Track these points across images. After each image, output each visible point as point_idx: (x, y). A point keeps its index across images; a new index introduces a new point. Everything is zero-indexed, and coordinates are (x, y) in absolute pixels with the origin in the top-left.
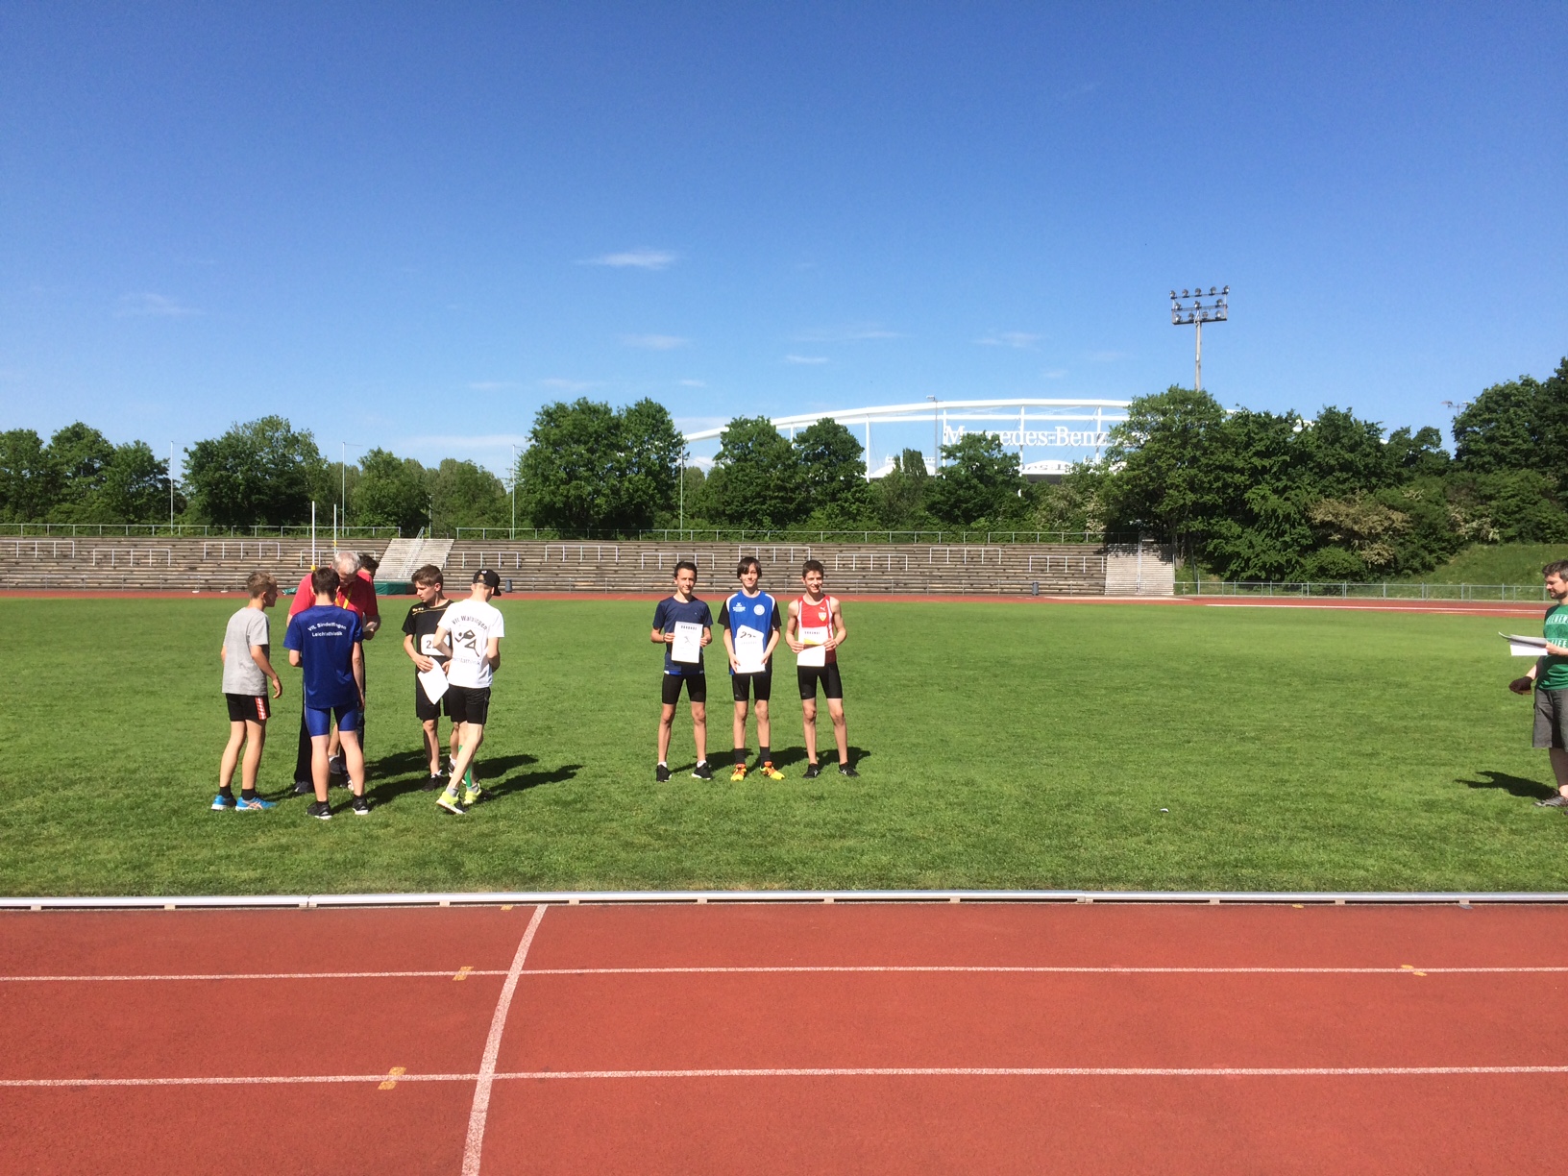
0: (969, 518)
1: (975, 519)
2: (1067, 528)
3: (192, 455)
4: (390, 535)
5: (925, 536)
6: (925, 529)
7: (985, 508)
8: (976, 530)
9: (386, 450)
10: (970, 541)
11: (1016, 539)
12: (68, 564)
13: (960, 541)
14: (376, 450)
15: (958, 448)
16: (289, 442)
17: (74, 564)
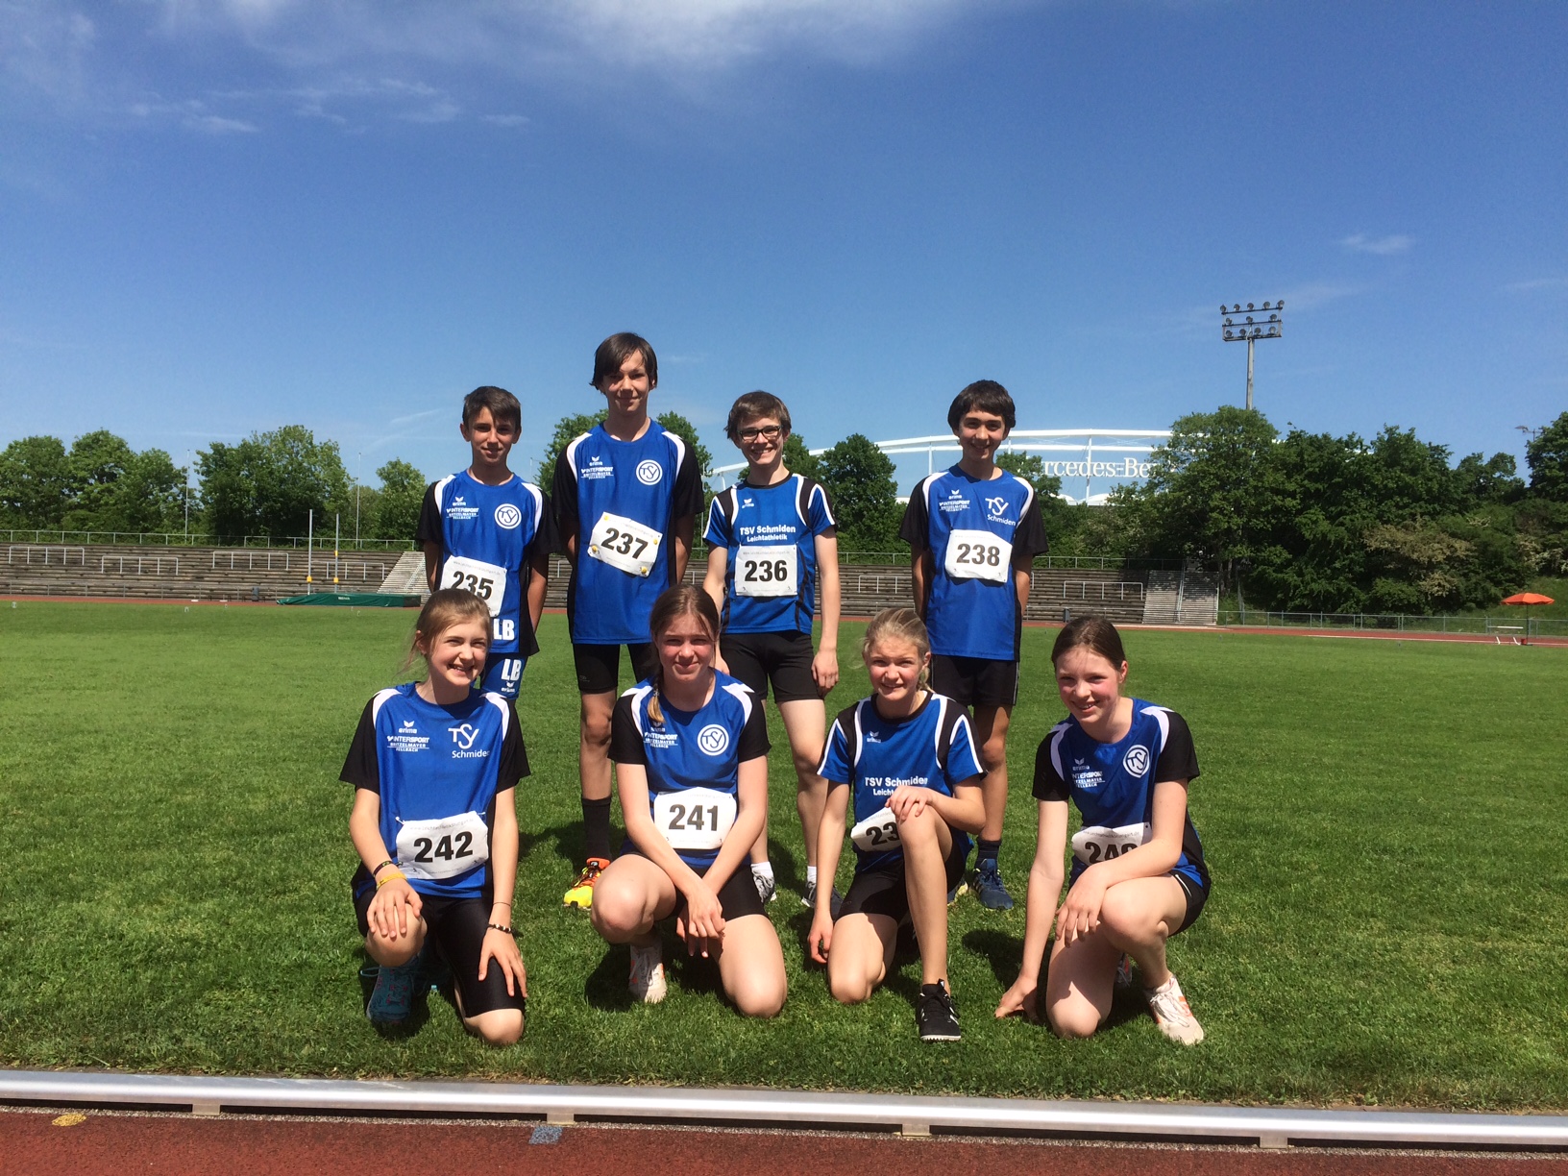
9: (404, 461)
11: (1052, 564)
12: (76, 571)
14: (393, 461)
16: (311, 452)
17: (81, 572)
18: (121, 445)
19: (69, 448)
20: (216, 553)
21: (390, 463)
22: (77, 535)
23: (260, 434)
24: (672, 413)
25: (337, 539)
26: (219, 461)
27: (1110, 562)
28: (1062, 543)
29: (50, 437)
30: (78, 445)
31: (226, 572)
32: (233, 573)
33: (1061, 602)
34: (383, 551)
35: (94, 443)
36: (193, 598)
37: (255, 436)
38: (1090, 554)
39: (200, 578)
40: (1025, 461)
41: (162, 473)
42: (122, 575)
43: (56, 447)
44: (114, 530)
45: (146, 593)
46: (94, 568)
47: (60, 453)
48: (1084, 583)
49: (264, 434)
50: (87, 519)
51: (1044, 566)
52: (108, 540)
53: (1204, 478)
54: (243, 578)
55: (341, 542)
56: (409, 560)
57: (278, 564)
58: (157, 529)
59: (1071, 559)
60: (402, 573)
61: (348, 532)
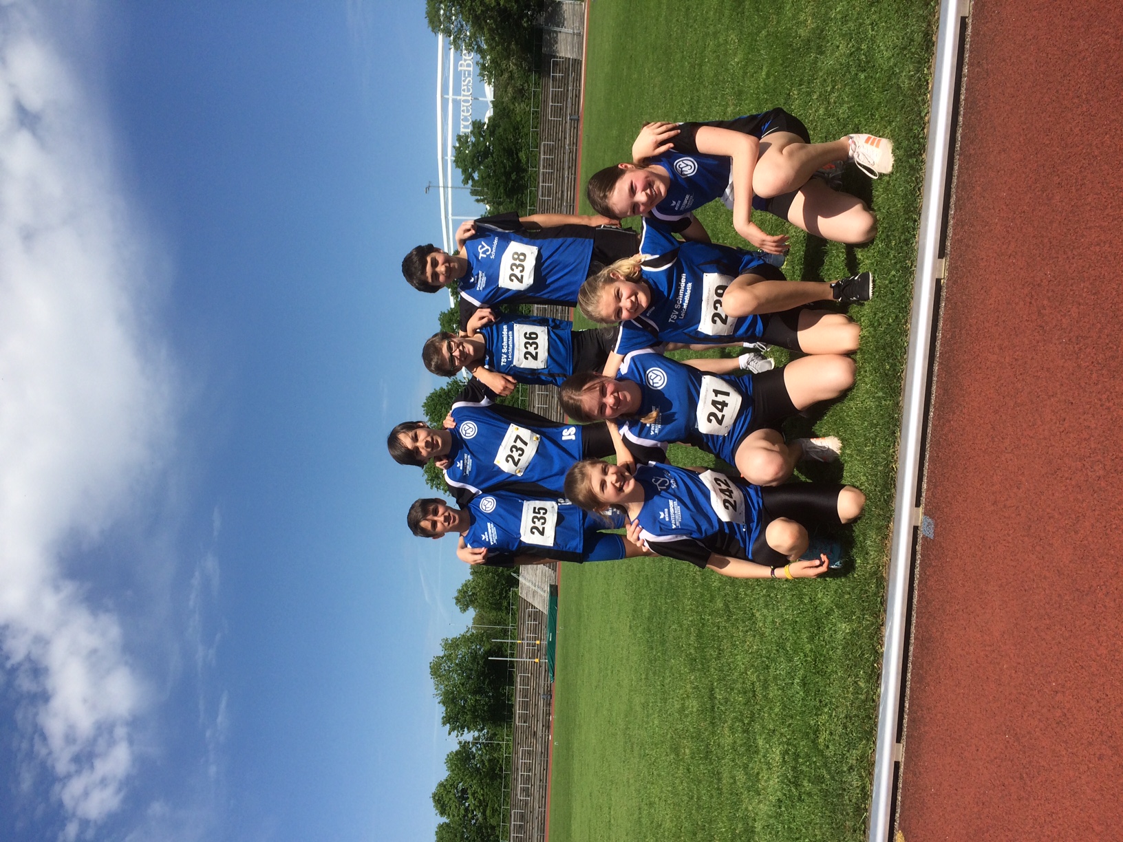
0: (519, 168)
1: (519, 161)
2: (529, 85)
4: (516, 594)
5: (531, 201)
6: (526, 200)
7: (511, 152)
8: (528, 160)
10: (536, 165)
11: (536, 128)
12: (528, 816)
13: (537, 173)
14: (455, 601)
15: (465, 171)
16: (448, 658)
17: (529, 813)
18: (441, 785)
19: (445, 820)
20: (518, 722)
21: (456, 604)
22: (503, 815)
24: (423, 406)
25: (509, 641)
26: (455, 720)
28: (521, 121)
29: (436, 832)
30: (442, 813)
31: (531, 716)
32: (532, 711)
33: (564, 122)
34: (518, 610)
35: (441, 803)
36: (548, 738)
37: (436, 695)
38: (529, 99)
40: (460, 147)
41: (462, 759)
42: (532, 785)
43: (442, 828)
44: (500, 790)
46: (526, 804)
47: (448, 825)
48: (551, 104)
49: (435, 689)
50: (493, 808)
51: (537, 135)
52: (507, 795)
53: (474, 10)
54: (535, 705)
55: (512, 638)
56: (524, 592)
57: (525, 681)
58: (501, 762)
59: (533, 114)
60: (534, 596)
61: (504, 633)
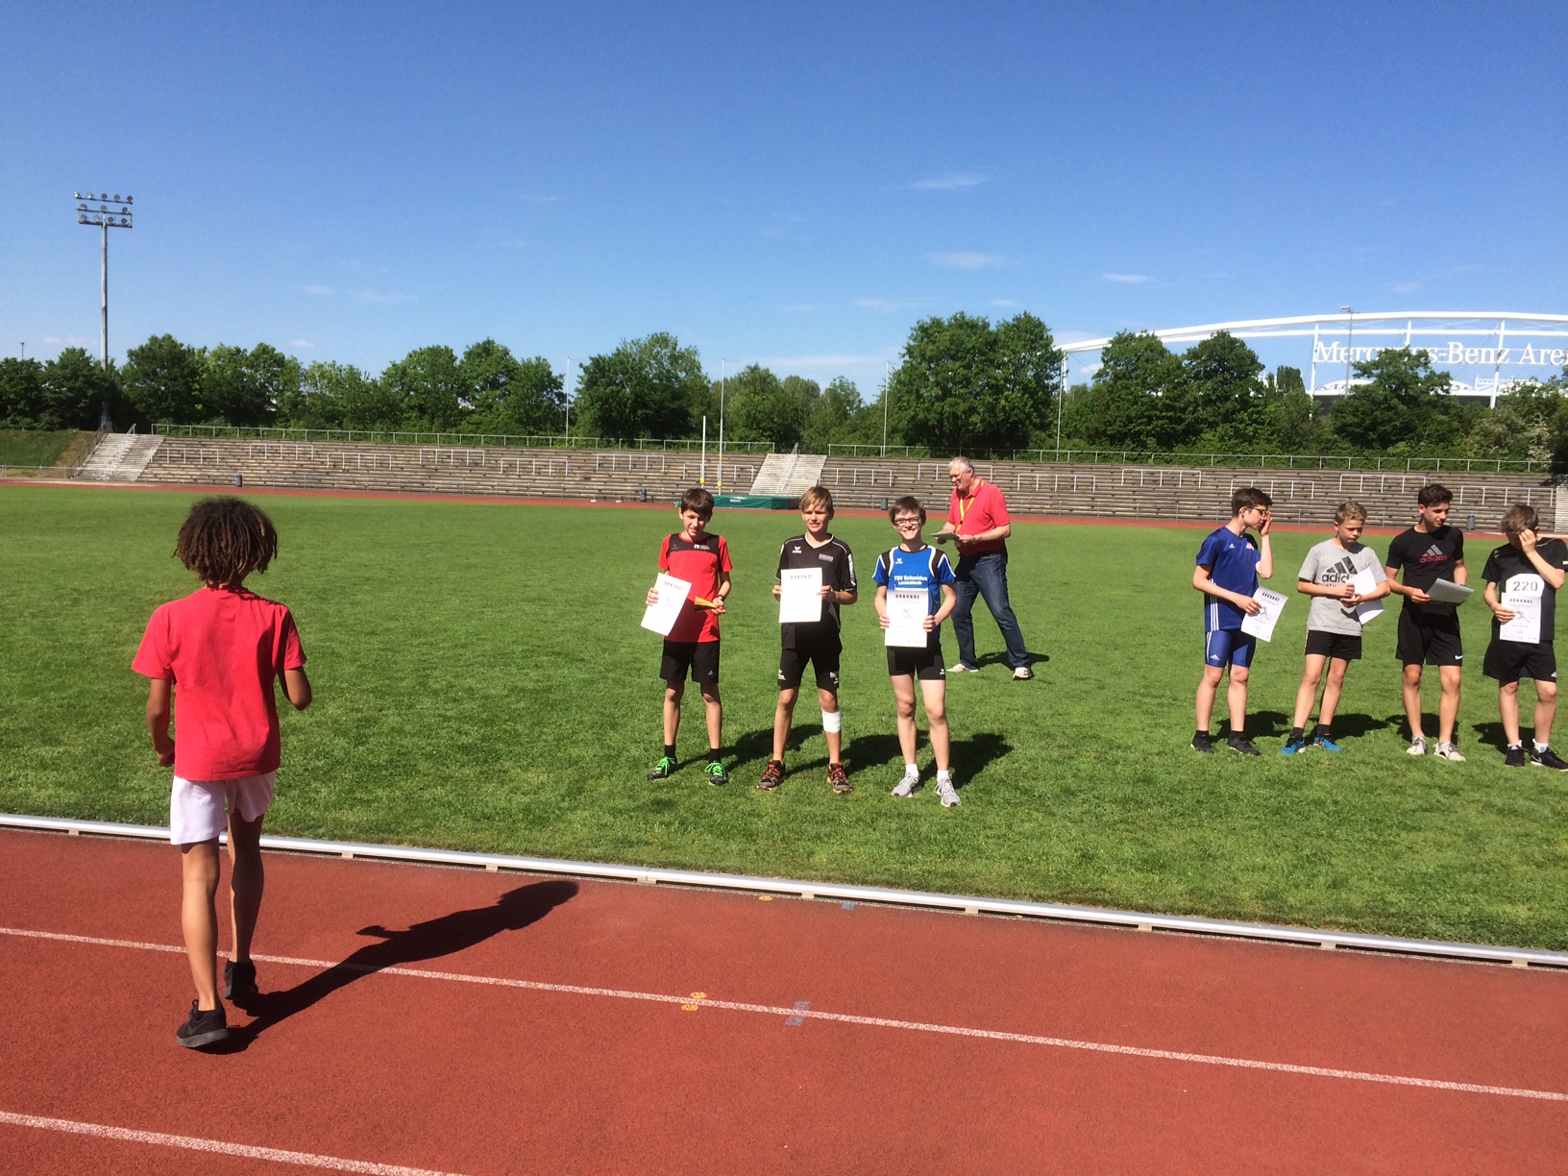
0: (1386, 442)
1: (1394, 443)
2: (1505, 455)
3: (586, 370)
4: (765, 450)
5: (1331, 461)
6: (1333, 454)
7: (1406, 432)
8: (1394, 455)
9: (762, 366)
10: (1385, 467)
11: (1441, 467)
12: (479, 472)
13: (1373, 468)
14: (753, 366)
15: (1375, 365)
16: (675, 358)
17: (484, 472)
18: (505, 352)
19: (459, 354)
20: (598, 456)
21: (749, 368)
22: (472, 437)
23: (629, 341)
24: (1026, 313)
26: (599, 371)
27: (1508, 465)
28: (1453, 445)
30: (469, 355)
31: (611, 473)
32: (616, 474)
34: (746, 452)
35: (486, 349)
37: (624, 343)
39: (587, 479)
40: (1409, 355)
41: (543, 379)
42: (519, 476)
43: (448, 354)
44: (504, 433)
45: (543, 492)
46: (495, 469)
47: (452, 358)
49: (633, 341)
50: (481, 423)
51: (1432, 469)
52: (499, 442)
54: (625, 479)
55: (707, 444)
56: (773, 462)
58: (541, 433)
59: (1462, 462)
60: (769, 475)
61: (713, 434)
